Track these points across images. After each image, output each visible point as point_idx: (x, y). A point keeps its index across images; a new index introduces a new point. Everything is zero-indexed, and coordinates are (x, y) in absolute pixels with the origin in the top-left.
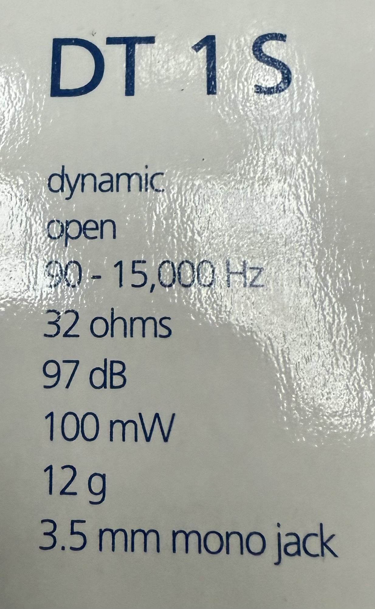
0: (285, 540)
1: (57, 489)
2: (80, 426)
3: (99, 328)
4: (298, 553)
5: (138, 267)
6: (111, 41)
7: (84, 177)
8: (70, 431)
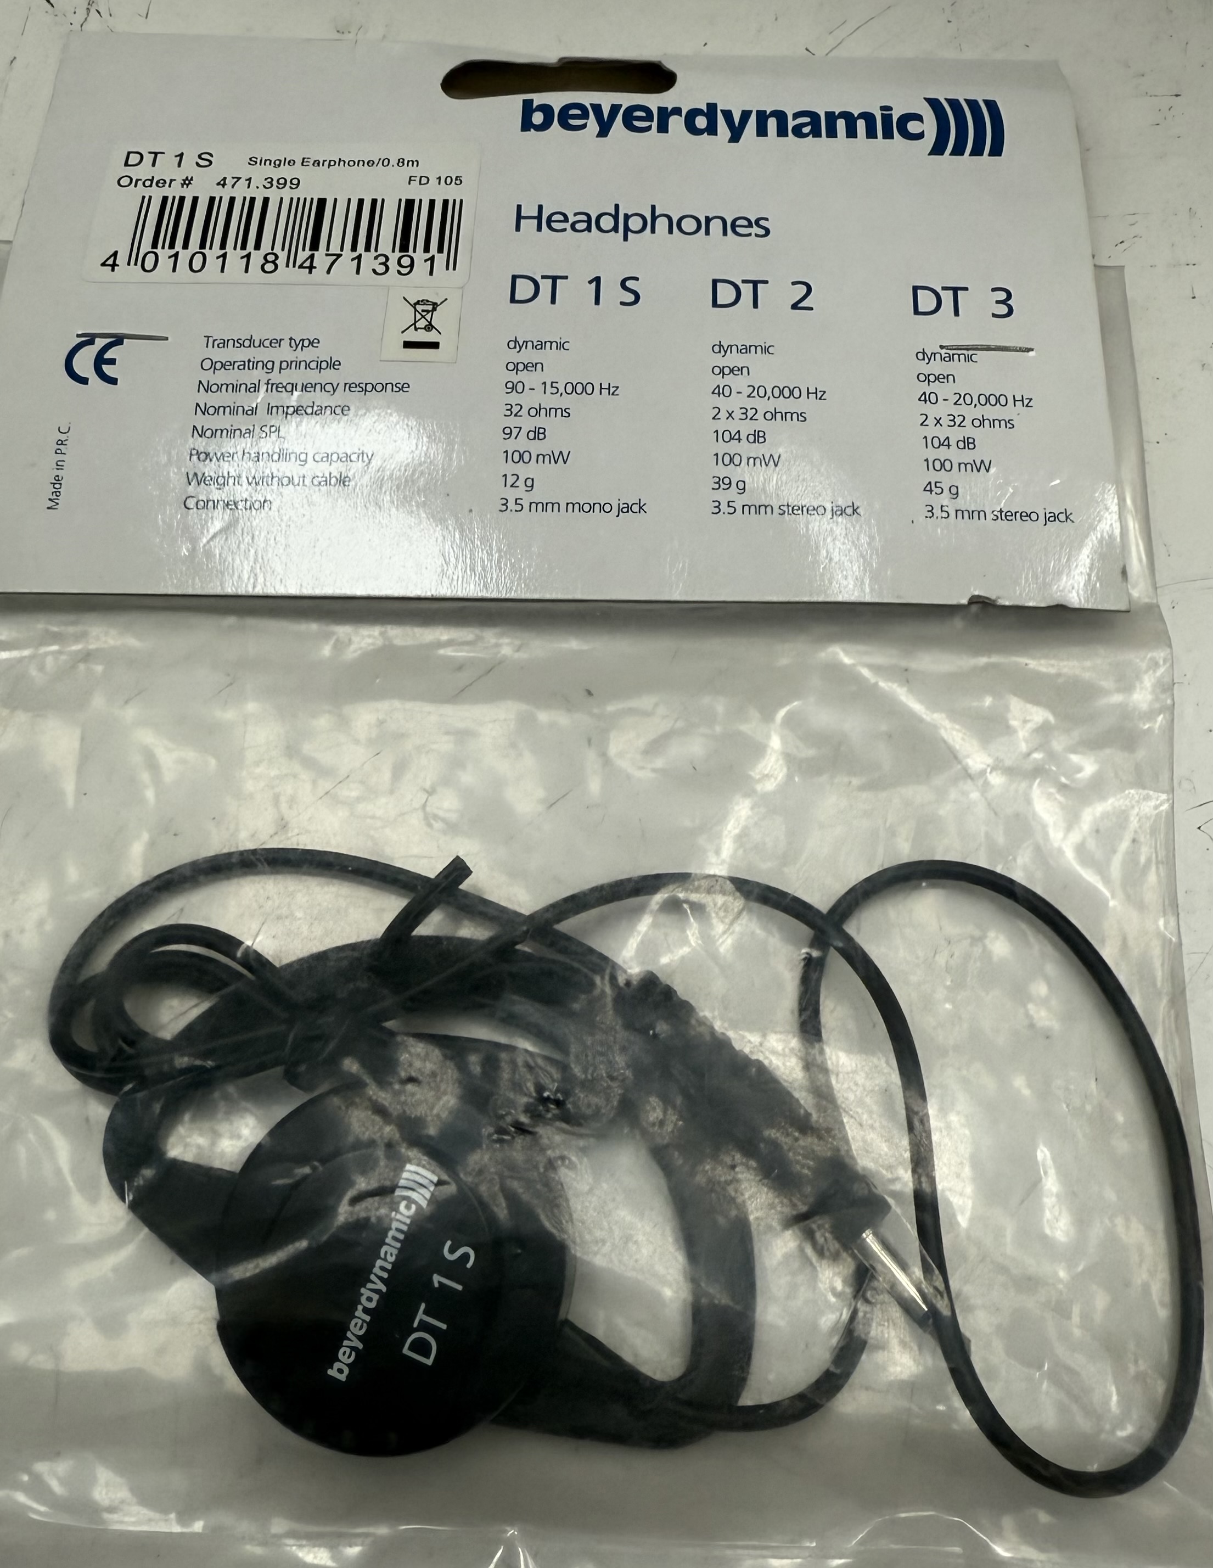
0: (621, 506)
1: (509, 484)
2: (521, 456)
3: (533, 412)
4: (628, 511)
5: (554, 385)
6: (543, 277)
7: (527, 342)
8: (516, 459)
